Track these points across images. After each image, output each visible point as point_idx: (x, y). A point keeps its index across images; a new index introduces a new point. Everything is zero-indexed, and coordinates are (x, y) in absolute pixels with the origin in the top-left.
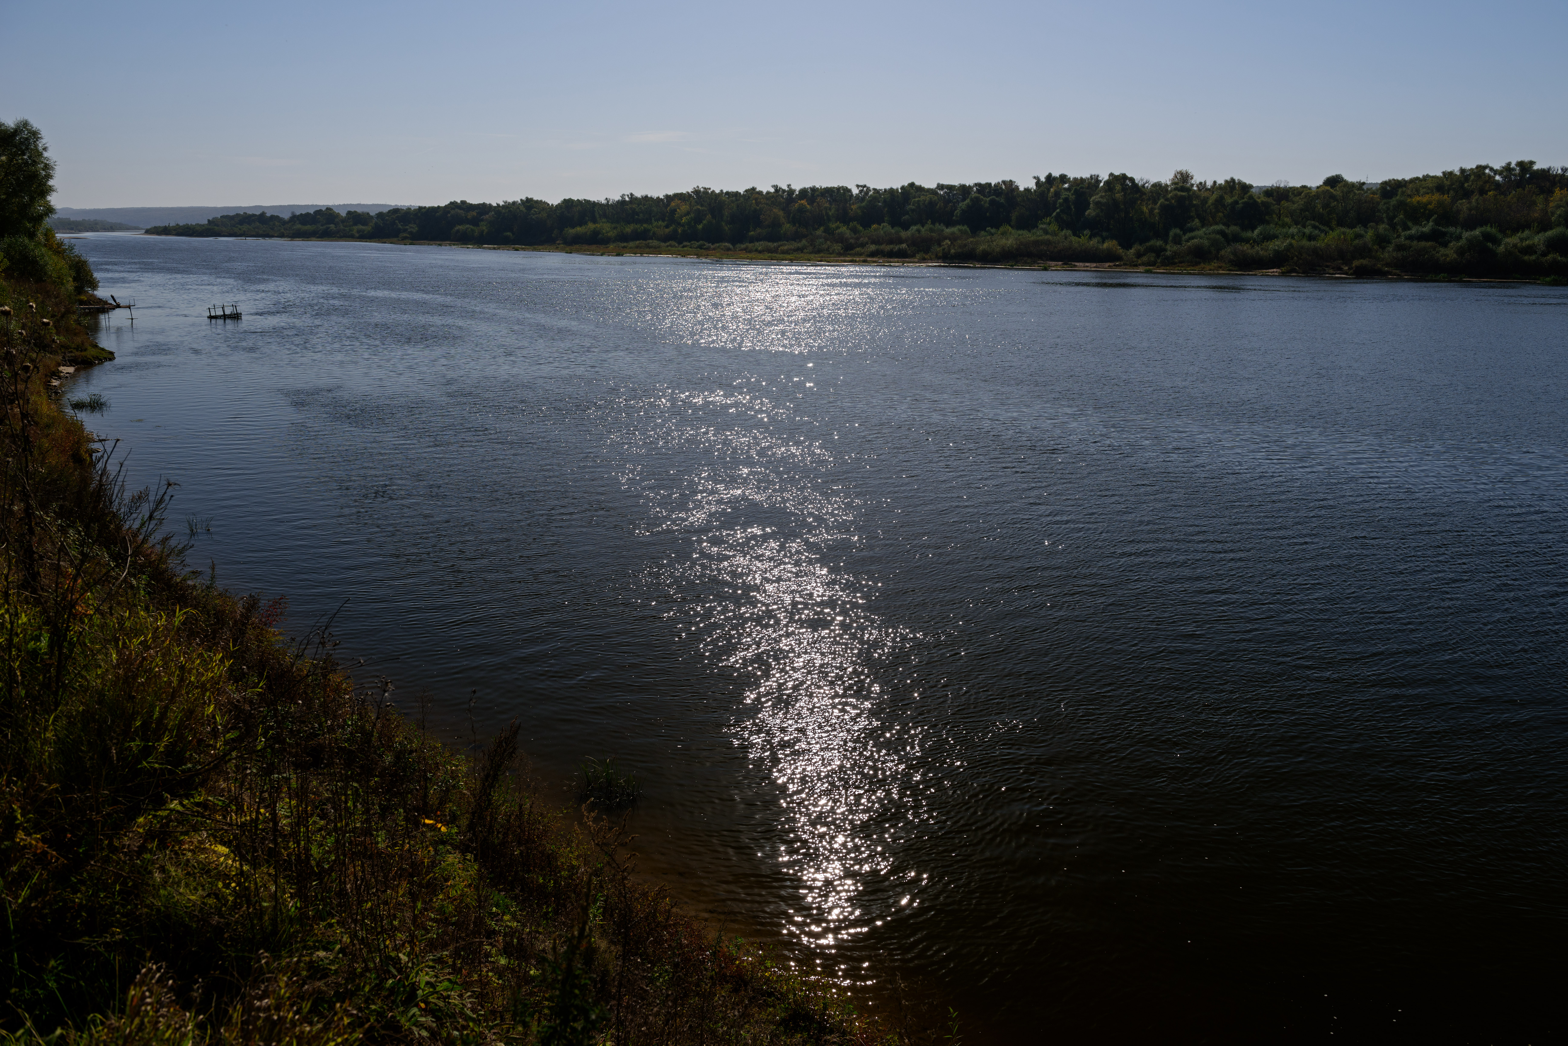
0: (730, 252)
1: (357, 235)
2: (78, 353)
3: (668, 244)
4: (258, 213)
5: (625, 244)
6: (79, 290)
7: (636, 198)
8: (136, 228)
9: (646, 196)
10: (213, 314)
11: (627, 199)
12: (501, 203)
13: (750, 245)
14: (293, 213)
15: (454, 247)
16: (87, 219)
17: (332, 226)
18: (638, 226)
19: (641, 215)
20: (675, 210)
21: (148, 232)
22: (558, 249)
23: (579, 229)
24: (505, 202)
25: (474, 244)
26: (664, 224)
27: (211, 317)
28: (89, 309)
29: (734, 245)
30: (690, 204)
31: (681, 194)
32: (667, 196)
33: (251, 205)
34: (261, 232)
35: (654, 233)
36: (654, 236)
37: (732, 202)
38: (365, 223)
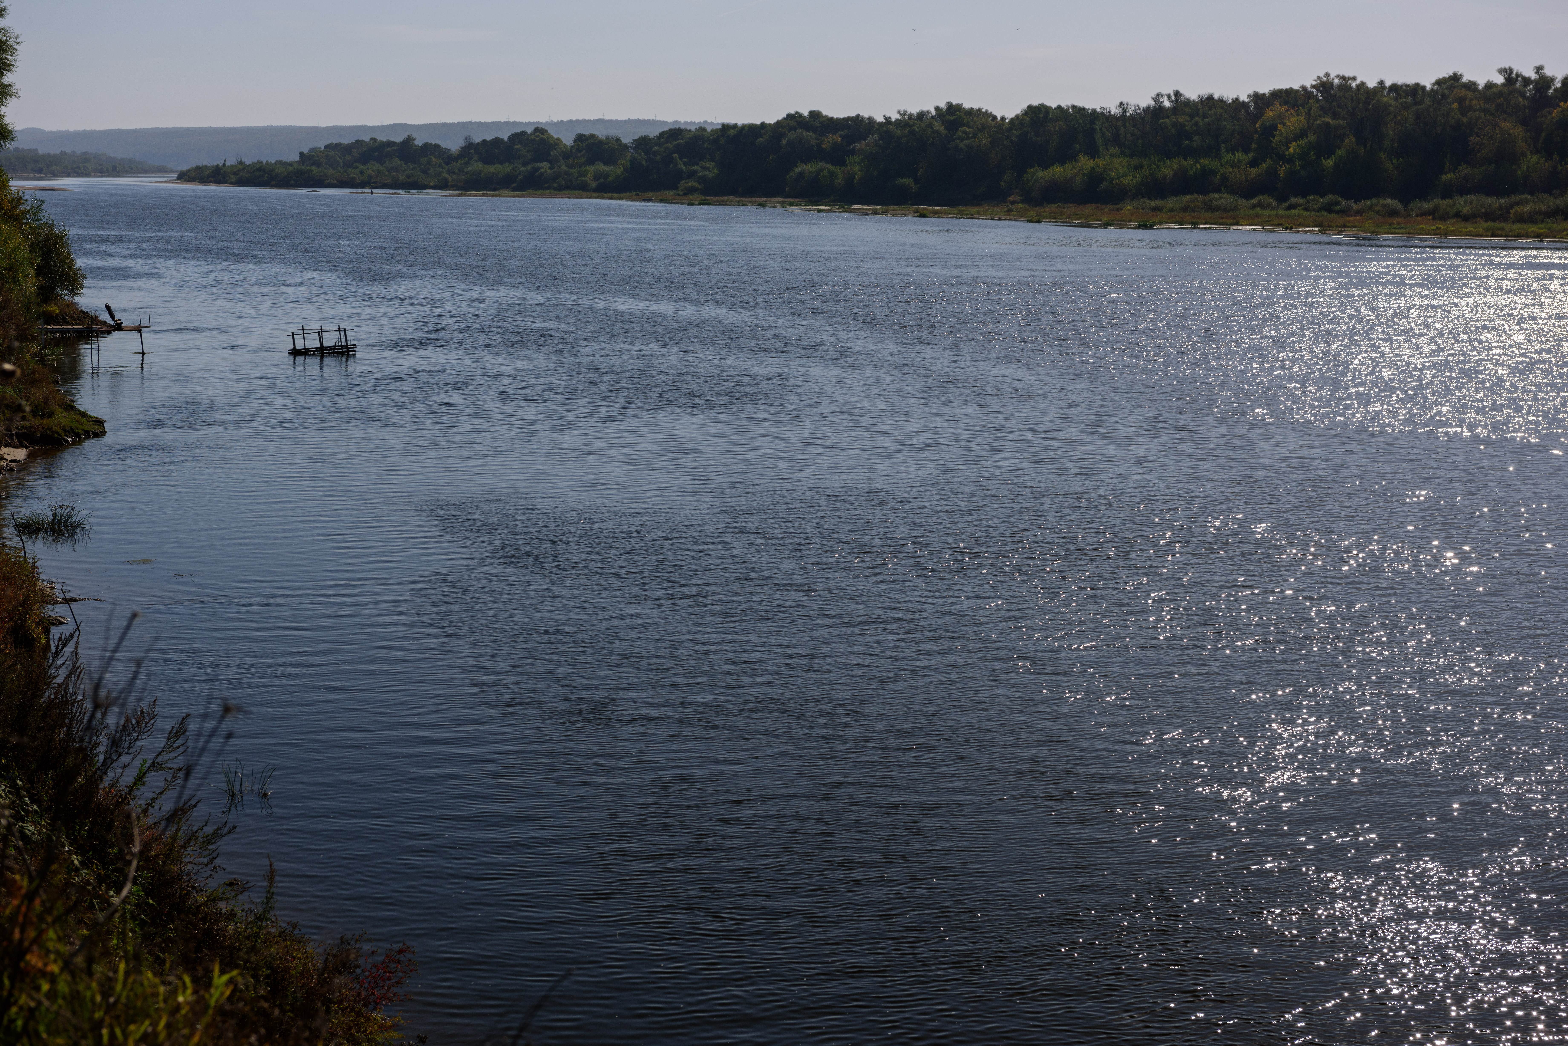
0: (1395, 220)
1: (593, 184)
2: (36, 421)
3: (1254, 201)
4: (398, 139)
5: (1159, 203)
6: (46, 294)
7: (1188, 103)
8: (161, 170)
9: (1210, 98)
10: (300, 345)
11: (1167, 104)
12: (895, 117)
13: (1444, 204)
14: (467, 138)
15: (790, 209)
16: (68, 150)
17: (545, 166)
18: (1188, 163)
19: (1197, 139)
20: (1274, 127)
21: (183, 177)
22: (1010, 214)
23: (1057, 170)
24: (903, 114)
25: (833, 203)
26: (1246, 158)
27: (295, 353)
28: (62, 331)
29: (1405, 202)
30: (1309, 113)
31: (1289, 92)
32: (1257, 98)
33: (387, 122)
34: (402, 178)
35: (1224, 178)
36: (1225, 186)
37: (1406, 107)
38: (610, 160)
